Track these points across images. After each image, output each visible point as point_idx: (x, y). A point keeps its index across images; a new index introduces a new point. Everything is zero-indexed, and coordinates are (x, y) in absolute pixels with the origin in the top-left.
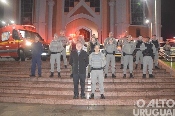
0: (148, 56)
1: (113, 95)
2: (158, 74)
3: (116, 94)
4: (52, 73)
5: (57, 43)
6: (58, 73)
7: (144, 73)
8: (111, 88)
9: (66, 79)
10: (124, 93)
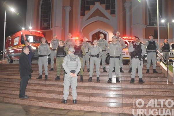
0: (136, 58)
1: (85, 100)
2: (153, 78)
3: (88, 99)
4: (40, 75)
5: (44, 46)
6: (46, 75)
7: (133, 77)
8: (88, 92)
9: (49, 81)
10: (96, 98)
